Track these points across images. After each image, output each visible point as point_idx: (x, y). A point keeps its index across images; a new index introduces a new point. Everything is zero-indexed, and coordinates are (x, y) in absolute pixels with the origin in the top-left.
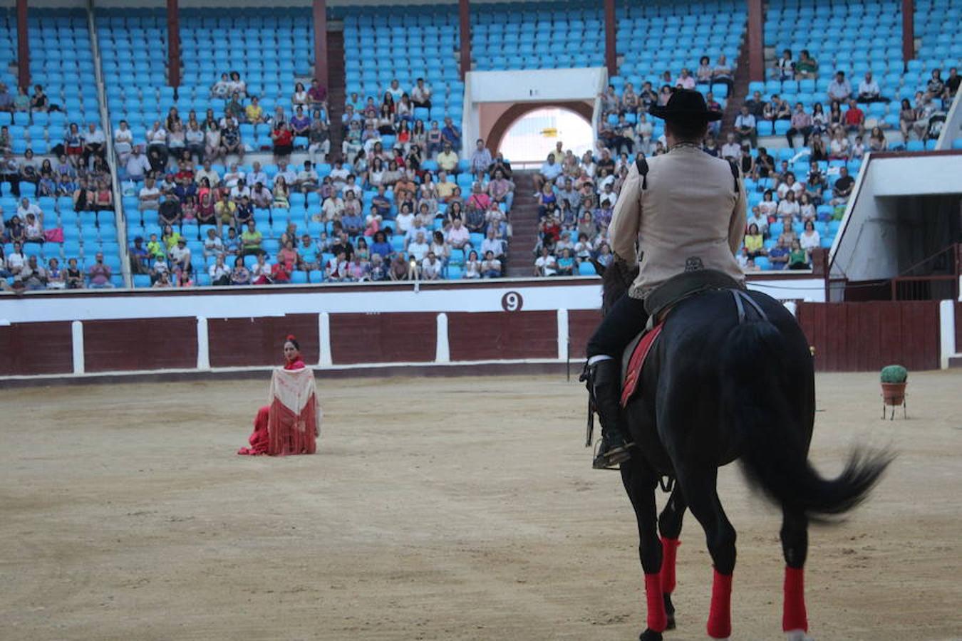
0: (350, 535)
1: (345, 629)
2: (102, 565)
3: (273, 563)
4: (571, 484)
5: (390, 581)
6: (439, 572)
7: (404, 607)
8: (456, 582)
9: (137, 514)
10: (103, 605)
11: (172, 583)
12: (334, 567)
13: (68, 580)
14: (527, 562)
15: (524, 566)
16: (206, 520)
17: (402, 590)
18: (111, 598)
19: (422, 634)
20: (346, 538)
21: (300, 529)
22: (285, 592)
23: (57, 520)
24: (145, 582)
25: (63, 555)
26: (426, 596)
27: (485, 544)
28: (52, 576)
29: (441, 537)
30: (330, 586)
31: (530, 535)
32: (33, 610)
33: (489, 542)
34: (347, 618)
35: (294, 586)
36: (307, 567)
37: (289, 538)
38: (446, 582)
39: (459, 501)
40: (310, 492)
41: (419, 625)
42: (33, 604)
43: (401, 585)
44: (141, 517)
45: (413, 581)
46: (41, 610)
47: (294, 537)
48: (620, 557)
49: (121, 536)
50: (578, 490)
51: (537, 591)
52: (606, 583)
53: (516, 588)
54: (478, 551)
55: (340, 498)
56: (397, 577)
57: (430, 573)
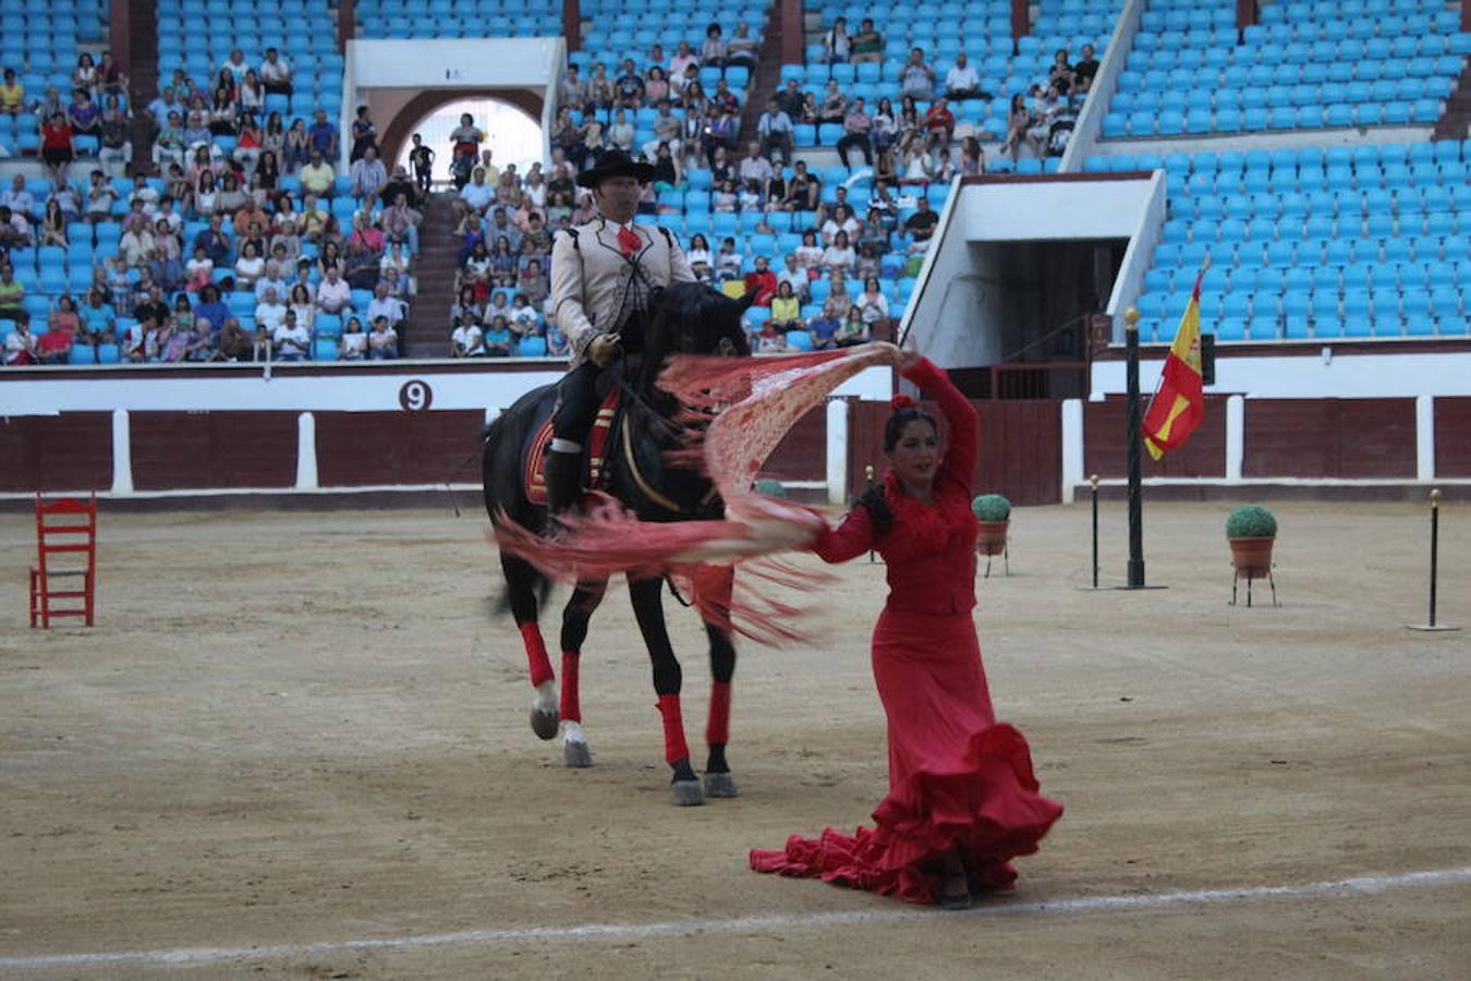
0: (148, 748)
1: (135, 890)
3: (25, 791)
4: (496, 670)
5: (208, 817)
6: (286, 804)
7: (229, 857)
8: (310, 819)
12: (121, 796)
14: (425, 788)
15: (421, 794)
17: (226, 831)
19: (256, 896)
20: (144, 753)
21: (71, 738)
22: (42, 835)
26: (264, 840)
27: (359, 762)
29: (292, 751)
30: (113, 825)
31: (431, 747)
33: (365, 757)
34: (138, 875)
35: (56, 826)
36: (77, 796)
37: (53, 753)
38: (297, 818)
39: (324, 696)
40: (88, 684)
41: (250, 884)
43: (227, 823)
45: (244, 817)
47: (60, 752)
50: (509, 681)
51: (437, 832)
52: (544, 819)
53: (405, 825)
54: (348, 772)
55: (135, 693)
56: (219, 811)
57: (274, 805)
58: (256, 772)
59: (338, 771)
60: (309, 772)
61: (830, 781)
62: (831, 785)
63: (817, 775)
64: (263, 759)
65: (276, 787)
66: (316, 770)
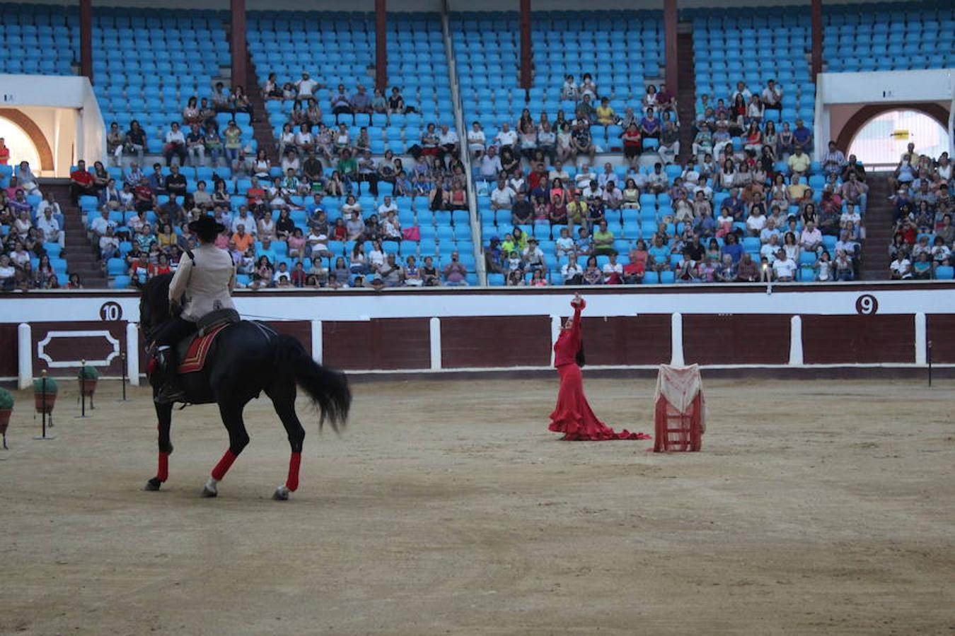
0: (774, 531)
1: (810, 624)
2: (536, 553)
3: (707, 556)
5: (834, 578)
6: (882, 571)
7: (861, 605)
8: (904, 581)
9: (547, 505)
10: (552, 591)
11: (614, 572)
12: (771, 562)
13: (509, 566)
16: (620, 512)
17: (852, 587)
18: (558, 585)
20: (770, 534)
21: (719, 523)
22: (732, 585)
23: (470, 509)
24: (586, 571)
25: (493, 541)
26: (880, 594)
27: (918, 545)
28: (492, 562)
29: (869, 536)
30: (775, 581)
32: (486, 593)
33: (921, 542)
34: (808, 614)
35: (738, 579)
36: (743, 561)
37: (711, 532)
38: (895, 581)
39: (871, 501)
40: (712, 488)
41: (885, 623)
42: (483, 588)
43: (848, 582)
44: (553, 507)
45: (859, 578)
46: (492, 594)
47: (717, 532)
49: (542, 526)
54: (915, 552)
55: (745, 495)
56: (841, 574)
57: (873, 572)
58: (853, 548)
59: (907, 551)
60: (887, 551)
64: (853, 541)
65: (871, 559)
66: (892, 549)
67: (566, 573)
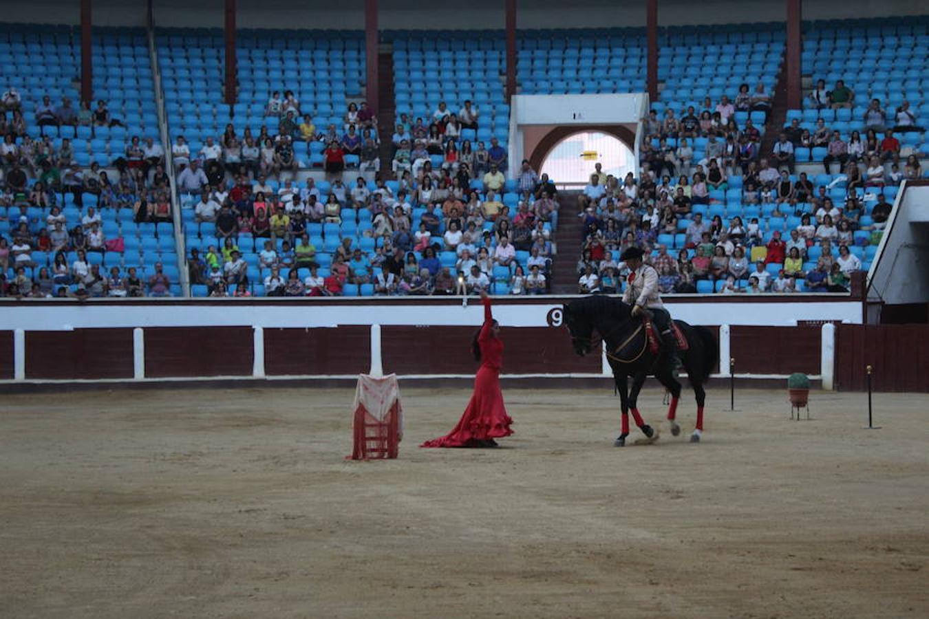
0: (465, 535)
2: (236, 558)
3: (402, 560)
4: (662, 492)
5: (524, 580)
6: (569, 572)
7: (548, 605)
8: (589, 582)
9: (247, 511)
10: (251, 596)
11: (312, 576)
12: (464, 565)
13: (209, 572)
14: (653, 565)
15: (651, 568)
16: (318, 518)
17: (540, 588)
18: (257, 589)
20: (462, 538)
21: (414, 528)
22: (426, 588)
23: (170, 516)
24: (284, 575)
25: (193, 548)
26: (566, 595)
27: (603, 547)
28: (192, 568)
29: (557, 539)
30: (467, 583)
31: (644, 539)
32: (185, 599)
33: (605, 544)
35: (432, 582)
36: (438, 564)
37: (406, 537)
38: (580, 582)
39: (559, 505)
40: (408, 494)
42: (183, 594)
43: (537, 584)
44: (253, 514)
45: (546, 580)
46: (192, 600)
47: (412, 536)
48: (743, 562)
49: (241, 531)
51: (674, 593)
52: (739, 587)
53: (651, 589)
54: (600, 554)
55: (439, 501)
56: (527, 576)
57: (560, 573)
58: (541, 551)
59: (591, 553)
60: (574, 554)
61: (913, 567)
62: (917, 570)
63: (903, 564)
64: (542, 544)
65: (559, 561)
66: (578, 552)
67: (265, 578)
